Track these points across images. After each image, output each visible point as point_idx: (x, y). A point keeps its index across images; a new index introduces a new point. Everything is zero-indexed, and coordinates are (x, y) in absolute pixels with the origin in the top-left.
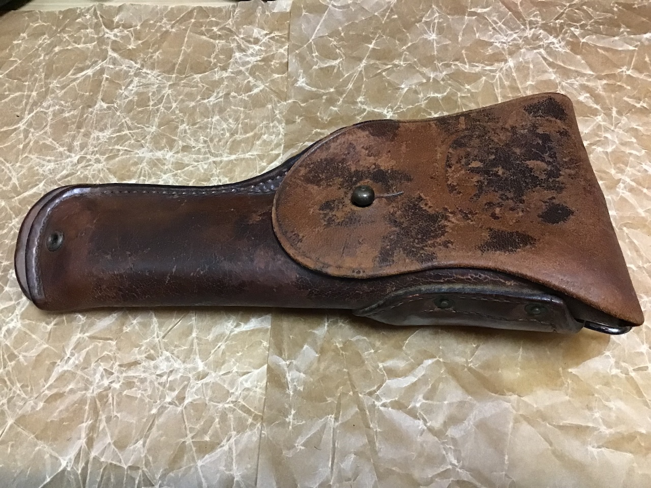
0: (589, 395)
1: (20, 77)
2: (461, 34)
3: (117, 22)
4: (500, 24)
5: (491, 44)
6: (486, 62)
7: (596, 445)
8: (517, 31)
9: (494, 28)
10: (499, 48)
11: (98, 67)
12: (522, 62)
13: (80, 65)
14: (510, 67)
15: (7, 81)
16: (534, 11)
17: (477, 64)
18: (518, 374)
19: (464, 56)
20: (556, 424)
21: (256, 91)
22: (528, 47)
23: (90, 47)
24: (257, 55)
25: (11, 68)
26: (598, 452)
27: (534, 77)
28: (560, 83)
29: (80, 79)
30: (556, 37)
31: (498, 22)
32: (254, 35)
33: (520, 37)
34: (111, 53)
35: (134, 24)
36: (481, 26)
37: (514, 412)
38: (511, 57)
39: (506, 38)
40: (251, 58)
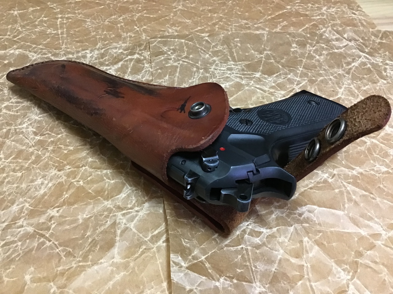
1: (313, 69)
3: (348, 38)
11: (359, 62)
13: (346, 61)
15: (308, 71)
23: (342, 51)
25: (303, 64)
29: (353, 68)
34: (361, 53)
35: (357, 39)
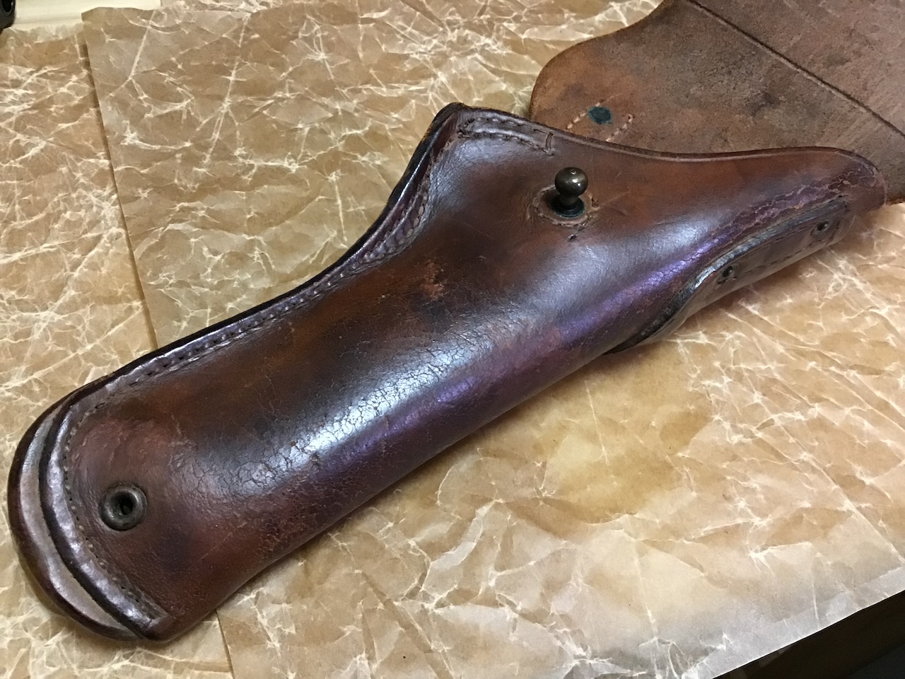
0: (719, 480)
2: (360, 48)
4: (409, 29)
5: (407, 57)
6: (409, 81)
7: (758, 547)
8: (435, 35)
9: (403, 36)
10: (419, 61)
12: (456, 74)
14: (442, 83)
16: (449, 8)
17: (396, 85)
18: (615, 483)
19: (375, 76)
20: (697, 537)
21: (32, 152)
22: (457, 53)
24: (23, 102)
26: (765, 557)
27: (478, 91)
28: (515, 94)
30: (489, 36)
31: (406, 26)
32: (9, 76)
33: (443, 43)
36: (384, 35)
37: (633, 540)
38: (440, 70)
39: (424, 46)
40: (13, 107)
